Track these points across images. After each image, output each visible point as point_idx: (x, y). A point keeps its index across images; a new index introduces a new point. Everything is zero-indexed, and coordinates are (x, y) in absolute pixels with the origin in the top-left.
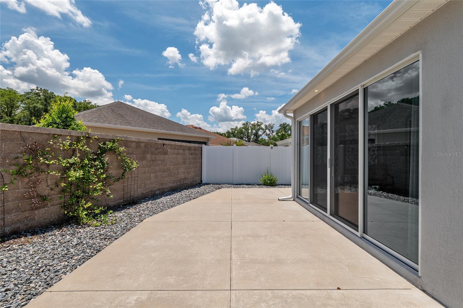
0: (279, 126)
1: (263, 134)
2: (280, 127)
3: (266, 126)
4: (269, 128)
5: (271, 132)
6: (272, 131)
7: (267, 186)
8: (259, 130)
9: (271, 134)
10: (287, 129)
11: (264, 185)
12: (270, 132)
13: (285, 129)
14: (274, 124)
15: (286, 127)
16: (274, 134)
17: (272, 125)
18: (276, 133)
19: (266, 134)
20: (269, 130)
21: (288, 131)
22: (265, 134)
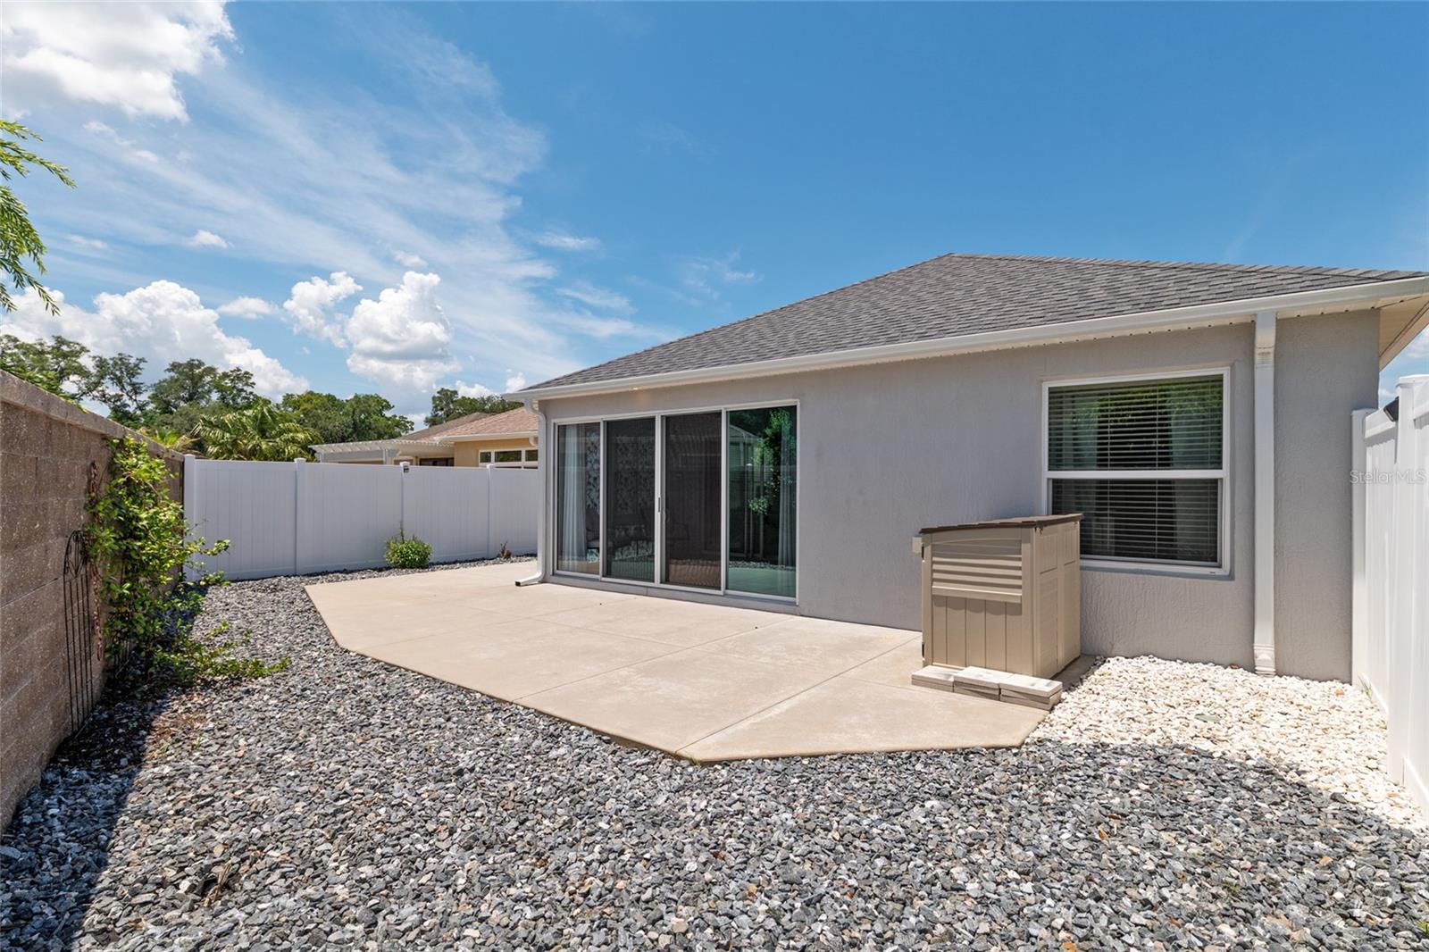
0: (169, 370)
1: (84, 394)
2: (172, 374)
3: (101, 363)
4: (118, 373)
5: (129, 388)
6: (133, 385)
7: (411, 568)
8: (62, 375)
9: (125, 398)
10: (203, 386)
11: (403, 566)
12: (123, 388)
13: (196, 384)
14: (142, 360)
15: (201, 376)
16: (143, 397)
17: (132, 361)
18: (150, 393)
19: (104, 396)
20: (119, 381)
21: (209, 391)
22: (95, 393)
